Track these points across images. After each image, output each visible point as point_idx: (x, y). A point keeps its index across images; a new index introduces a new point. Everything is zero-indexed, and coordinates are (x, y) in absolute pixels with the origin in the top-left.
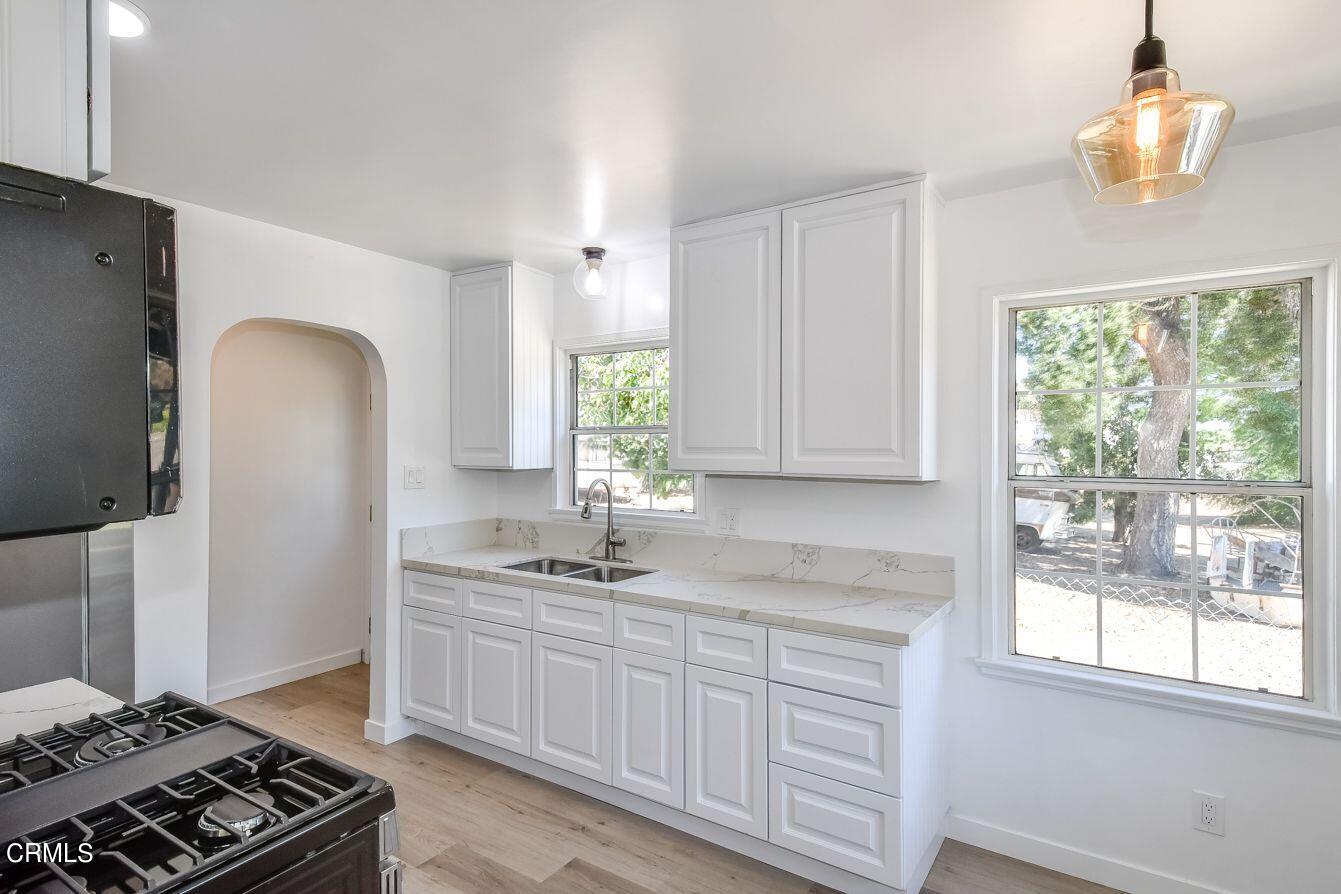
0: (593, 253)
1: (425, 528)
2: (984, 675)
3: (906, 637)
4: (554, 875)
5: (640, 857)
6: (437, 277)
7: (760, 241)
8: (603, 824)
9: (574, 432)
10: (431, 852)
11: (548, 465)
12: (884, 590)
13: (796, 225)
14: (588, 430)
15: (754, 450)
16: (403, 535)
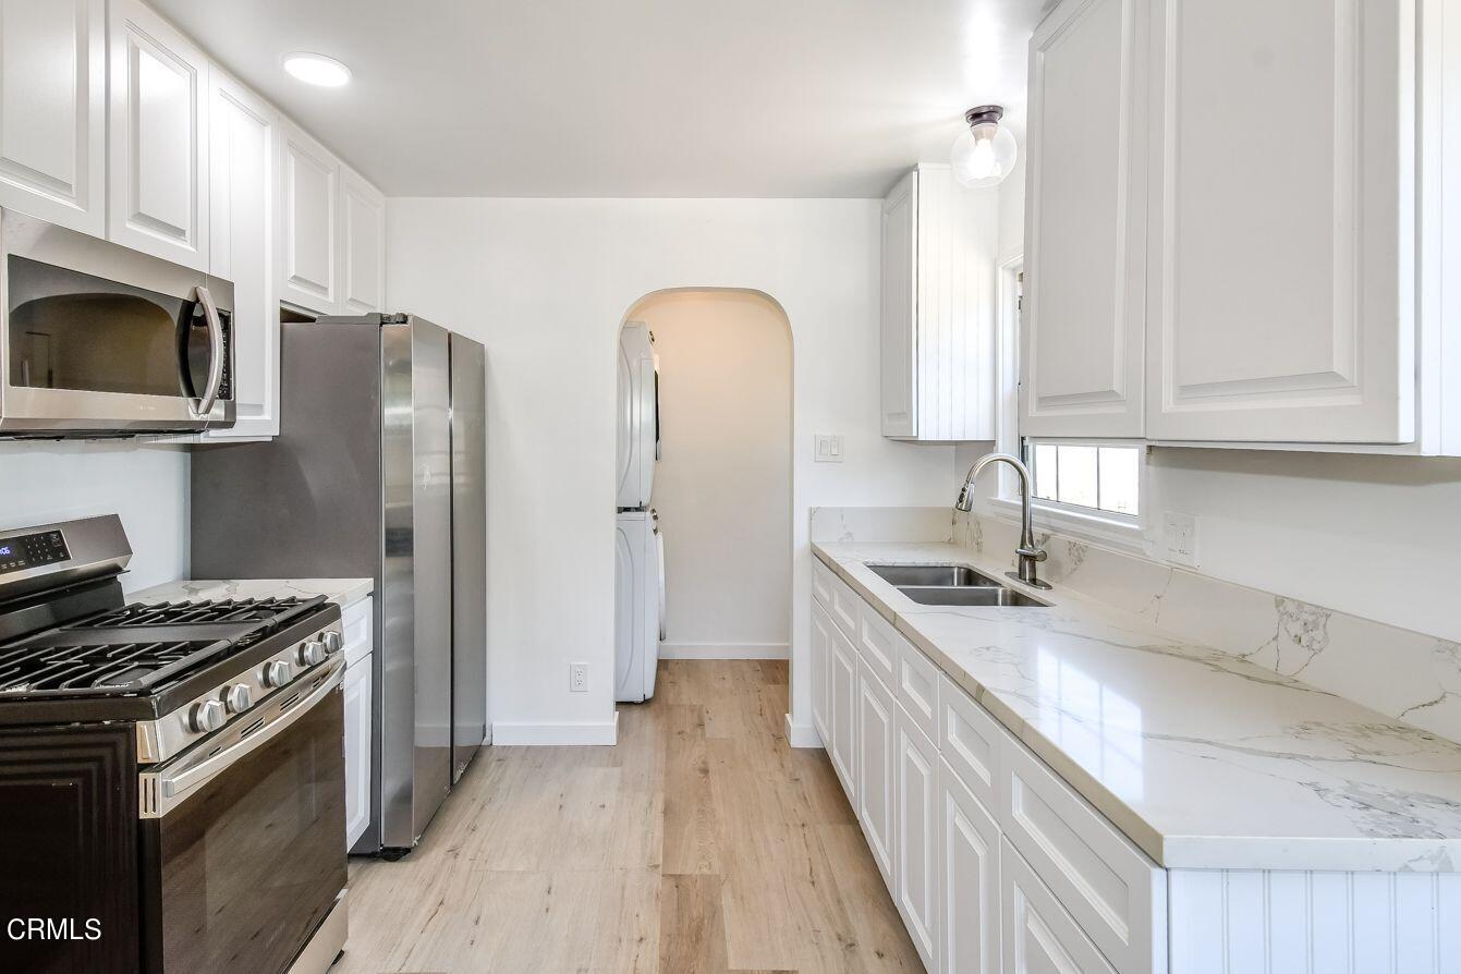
0: (982, 115)
1: (842, 509)
3: (1159, 840)
10: (690, 868)
11: (985, 436)
16: (812, 513)
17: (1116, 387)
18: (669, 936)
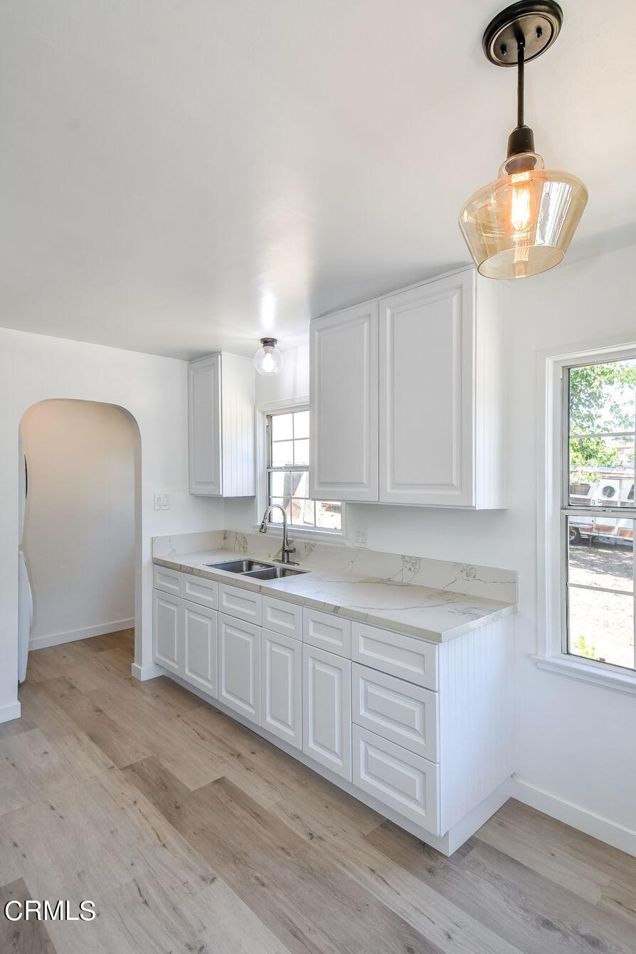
0: (268, 342)
1: (170, 536)
2: (538, 668)
3: (440, 635)
4: (204, 787)
5: (268, 782)
6: (179, 366)
7: (366, 325)
8: (253, 753)
9: (270, 470)
10: (133, 760)
11: (251, 494)
12: (464, 595)
13: (389, 312)
14: (280, 469)
15: (361, 484)
16: (153, 540)
17: (364, 482)
18: (150, 793)
